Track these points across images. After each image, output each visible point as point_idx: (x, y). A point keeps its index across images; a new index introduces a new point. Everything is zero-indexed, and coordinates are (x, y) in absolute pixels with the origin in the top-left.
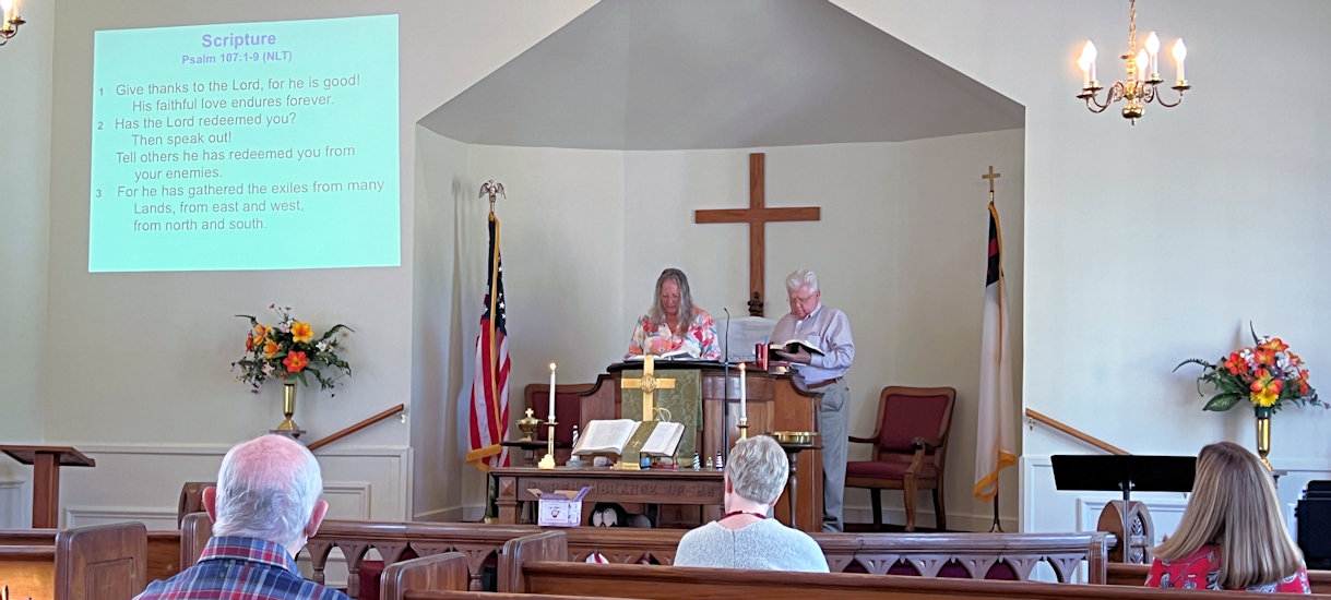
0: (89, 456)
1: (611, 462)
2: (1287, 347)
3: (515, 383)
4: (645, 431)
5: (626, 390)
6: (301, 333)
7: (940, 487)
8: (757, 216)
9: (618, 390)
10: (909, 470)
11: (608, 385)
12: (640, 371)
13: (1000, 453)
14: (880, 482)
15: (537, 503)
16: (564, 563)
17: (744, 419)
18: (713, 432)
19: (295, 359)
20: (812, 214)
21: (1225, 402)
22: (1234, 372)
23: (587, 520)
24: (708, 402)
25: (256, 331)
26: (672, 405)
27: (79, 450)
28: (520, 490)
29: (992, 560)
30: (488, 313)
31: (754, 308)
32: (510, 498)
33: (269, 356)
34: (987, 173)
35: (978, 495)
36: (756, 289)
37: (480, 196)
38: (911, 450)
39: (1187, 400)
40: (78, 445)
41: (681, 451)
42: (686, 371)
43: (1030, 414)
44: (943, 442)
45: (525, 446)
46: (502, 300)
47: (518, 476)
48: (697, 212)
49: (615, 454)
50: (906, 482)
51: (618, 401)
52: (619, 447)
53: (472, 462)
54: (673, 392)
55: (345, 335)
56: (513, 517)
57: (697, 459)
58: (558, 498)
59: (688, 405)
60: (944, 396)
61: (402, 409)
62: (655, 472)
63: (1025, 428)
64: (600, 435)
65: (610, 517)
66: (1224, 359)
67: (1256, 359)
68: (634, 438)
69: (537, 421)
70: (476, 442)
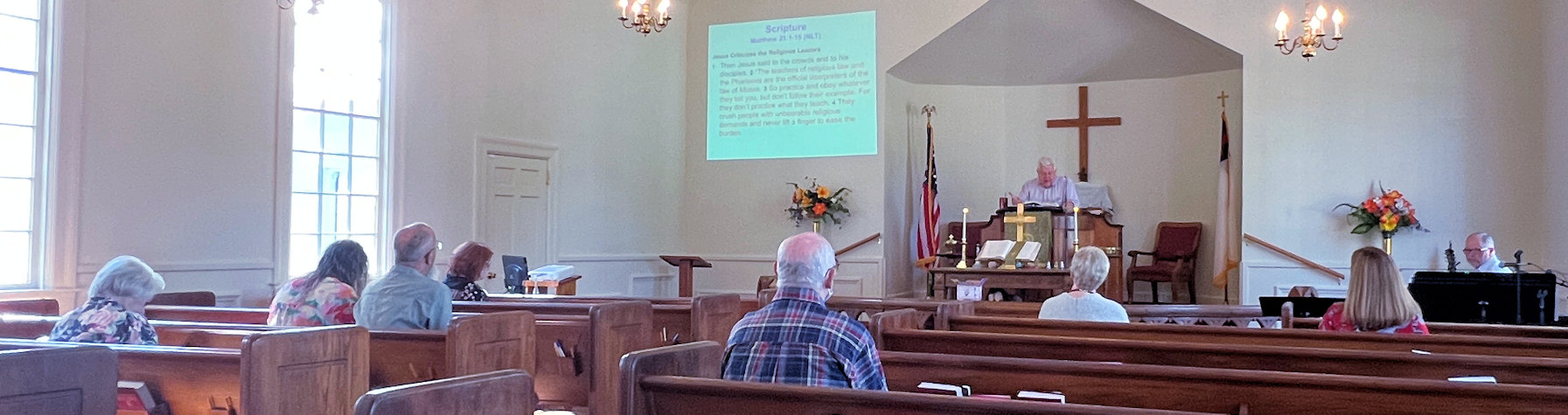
0: (708, 262)
1: (999, 265)
2: (1401, 195)
3: (944, 220)
4: (1019, 247)
5: (1007, 223)
6: (822, 193)
7: (1193, 281)
8: (1083, 123)
9: (1003, 225)
10: (1173, 271)
11: (997, 221)
13: (1228, 260)
14: (1157, 277)
15: (956, 288)
16: (974, 317)
17: (1077, 240)
18: (1058, 247)
19: (819, 207)
20: (1116, 121)
21: (1364, 229)
22: (1369, 211)
23: (985, 298)
24: (1055, 231)
25: (798, 192)
26: (1033, 232)
27: (703, 259)
28: (947, 281)
29: (1224, 320)
30: (927, 180)
31: (1082, 176)
32: (941, 285)
33: (806, 206)
34: (1220, 95)
35: (1215, 285)
36: (1083, 166)
37: (923, 112)
38: (1175, 259)
39: (1341, 226)
40: (702, 256)
41: (1039, 258)
43: (1246, 236)
44: (1194, 255)
45: (949, 256)
46: (935, 174)
47: (945, 273)
48: (1047, 121)
49: (1001, 260)
50: (1174, 278)
51: (1003, 231)
52: (1004, 256)
53: (919, 266)
54: (1035, 225)
55: (847, 194)
56: (943, 295)
57: (1049, 264)
58: (968, 285)
59: (1043, 232)
60: (1196, 228)
61: (879, 235)
62: (1025, 271)
63: (1244, 244)
64: (992, 250)
65: (998, 296)
66: (1363, 204)
67: (1383, 202)
68: (1012, 251)
69: (956, 242)
70: (921, 256)
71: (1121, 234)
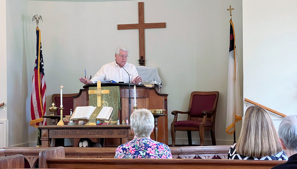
1: (85, 123)
3: (49, 93)
4: (98, 110)
5: (91, 95)
7: (213, 129)
8: (141, 26)
9: (88, 95)
10: (201, 124)
11: (84, 93)
12: (96, 87)
13: (235, 116)
14: (190, 128)
16: (63, 158)
18: (125, 110)
20: (162, 25)
24: (123, 99)
26: (109, 100)
28: (50, 134)
30: (37, 66)
31: (141, 62)
32: (46, 137)
34: (229, 8)
35: (228, 132)
36: (142, 55)
38: (201, 116)
41: (112, 118)
42: (114, 87)
43: (246, 100)
44: (214, 112)
45: (52, 118)
46: (42, 61)
47: (49, 129)
48: (118, 25)
49: (86, 119)
50: (200, 128)
51: (88, 99)
52: (88, 117)
53: (32, 124)
54: (108, 95)
57: (118, 121)
59: (115, 100)
60: (215, 95)
61: (4, 105)
62: (101, 127)
63: (244, 106)
64: (80, 113)
65: (85, 144)
68: (94, 113)
69: (56, 108)
70: (33, 117)
71: (166, 100)
